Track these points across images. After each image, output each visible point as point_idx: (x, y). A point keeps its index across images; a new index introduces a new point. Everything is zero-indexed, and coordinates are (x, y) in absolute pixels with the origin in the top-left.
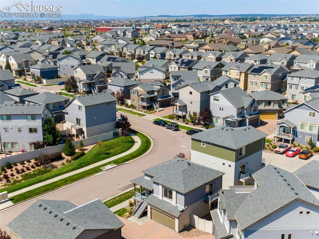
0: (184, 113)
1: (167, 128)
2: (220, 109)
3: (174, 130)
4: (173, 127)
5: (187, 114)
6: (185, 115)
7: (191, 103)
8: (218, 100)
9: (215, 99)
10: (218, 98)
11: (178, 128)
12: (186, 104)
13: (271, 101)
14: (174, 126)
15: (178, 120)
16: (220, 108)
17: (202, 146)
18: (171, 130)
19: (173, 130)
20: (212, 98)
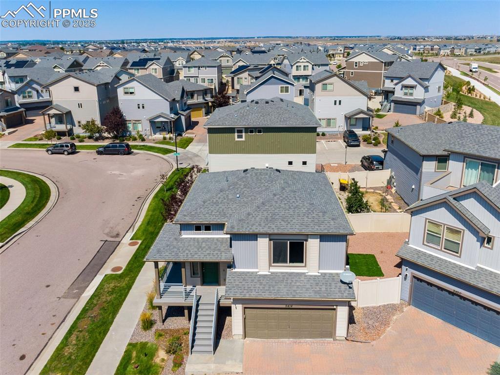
0: (69, 127)
1: (52, 154)
2: (139, 108)
3: (69, 154)
4: (65, 148)
5: (75, 126)
6: (71, 130)
7: (80, 106)
8: (131, 93)
9: (126, 93)
10: (131, 90)
11: (75, 149)
12: (70, 110)
13: (194, 91)
14: (67, 146)
15: (60, 139)
16: (138, 105)
17: (237, 139)
18: (63, 154)
19: (66, 153)
20: (120, 91)
